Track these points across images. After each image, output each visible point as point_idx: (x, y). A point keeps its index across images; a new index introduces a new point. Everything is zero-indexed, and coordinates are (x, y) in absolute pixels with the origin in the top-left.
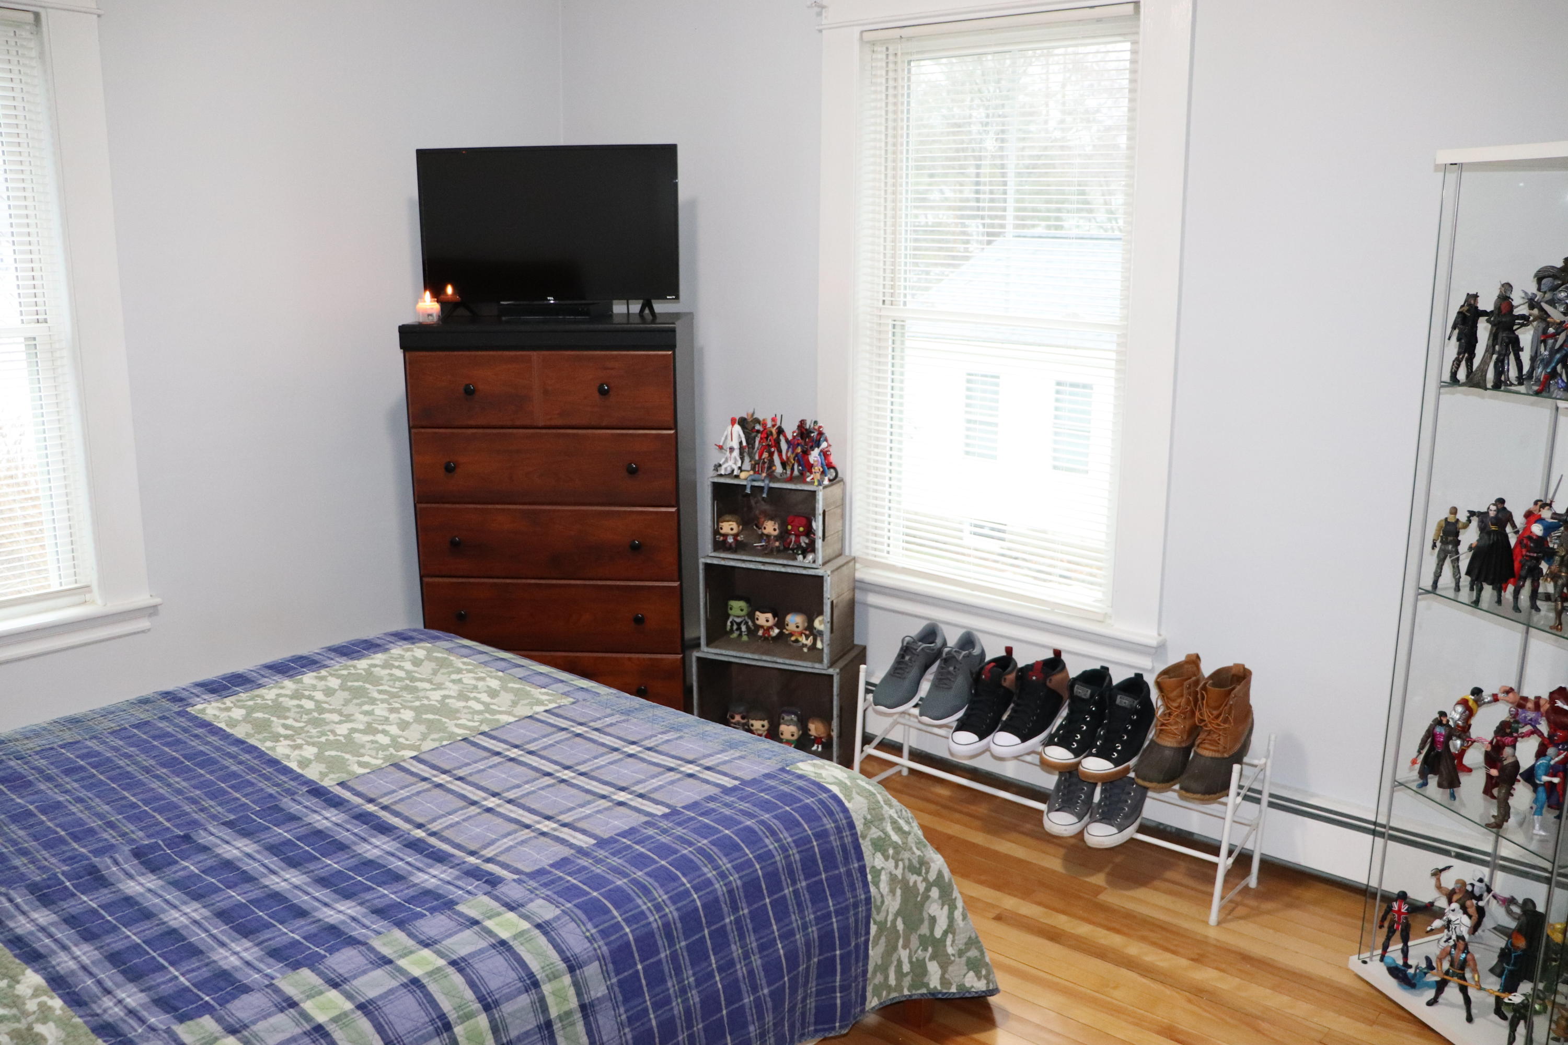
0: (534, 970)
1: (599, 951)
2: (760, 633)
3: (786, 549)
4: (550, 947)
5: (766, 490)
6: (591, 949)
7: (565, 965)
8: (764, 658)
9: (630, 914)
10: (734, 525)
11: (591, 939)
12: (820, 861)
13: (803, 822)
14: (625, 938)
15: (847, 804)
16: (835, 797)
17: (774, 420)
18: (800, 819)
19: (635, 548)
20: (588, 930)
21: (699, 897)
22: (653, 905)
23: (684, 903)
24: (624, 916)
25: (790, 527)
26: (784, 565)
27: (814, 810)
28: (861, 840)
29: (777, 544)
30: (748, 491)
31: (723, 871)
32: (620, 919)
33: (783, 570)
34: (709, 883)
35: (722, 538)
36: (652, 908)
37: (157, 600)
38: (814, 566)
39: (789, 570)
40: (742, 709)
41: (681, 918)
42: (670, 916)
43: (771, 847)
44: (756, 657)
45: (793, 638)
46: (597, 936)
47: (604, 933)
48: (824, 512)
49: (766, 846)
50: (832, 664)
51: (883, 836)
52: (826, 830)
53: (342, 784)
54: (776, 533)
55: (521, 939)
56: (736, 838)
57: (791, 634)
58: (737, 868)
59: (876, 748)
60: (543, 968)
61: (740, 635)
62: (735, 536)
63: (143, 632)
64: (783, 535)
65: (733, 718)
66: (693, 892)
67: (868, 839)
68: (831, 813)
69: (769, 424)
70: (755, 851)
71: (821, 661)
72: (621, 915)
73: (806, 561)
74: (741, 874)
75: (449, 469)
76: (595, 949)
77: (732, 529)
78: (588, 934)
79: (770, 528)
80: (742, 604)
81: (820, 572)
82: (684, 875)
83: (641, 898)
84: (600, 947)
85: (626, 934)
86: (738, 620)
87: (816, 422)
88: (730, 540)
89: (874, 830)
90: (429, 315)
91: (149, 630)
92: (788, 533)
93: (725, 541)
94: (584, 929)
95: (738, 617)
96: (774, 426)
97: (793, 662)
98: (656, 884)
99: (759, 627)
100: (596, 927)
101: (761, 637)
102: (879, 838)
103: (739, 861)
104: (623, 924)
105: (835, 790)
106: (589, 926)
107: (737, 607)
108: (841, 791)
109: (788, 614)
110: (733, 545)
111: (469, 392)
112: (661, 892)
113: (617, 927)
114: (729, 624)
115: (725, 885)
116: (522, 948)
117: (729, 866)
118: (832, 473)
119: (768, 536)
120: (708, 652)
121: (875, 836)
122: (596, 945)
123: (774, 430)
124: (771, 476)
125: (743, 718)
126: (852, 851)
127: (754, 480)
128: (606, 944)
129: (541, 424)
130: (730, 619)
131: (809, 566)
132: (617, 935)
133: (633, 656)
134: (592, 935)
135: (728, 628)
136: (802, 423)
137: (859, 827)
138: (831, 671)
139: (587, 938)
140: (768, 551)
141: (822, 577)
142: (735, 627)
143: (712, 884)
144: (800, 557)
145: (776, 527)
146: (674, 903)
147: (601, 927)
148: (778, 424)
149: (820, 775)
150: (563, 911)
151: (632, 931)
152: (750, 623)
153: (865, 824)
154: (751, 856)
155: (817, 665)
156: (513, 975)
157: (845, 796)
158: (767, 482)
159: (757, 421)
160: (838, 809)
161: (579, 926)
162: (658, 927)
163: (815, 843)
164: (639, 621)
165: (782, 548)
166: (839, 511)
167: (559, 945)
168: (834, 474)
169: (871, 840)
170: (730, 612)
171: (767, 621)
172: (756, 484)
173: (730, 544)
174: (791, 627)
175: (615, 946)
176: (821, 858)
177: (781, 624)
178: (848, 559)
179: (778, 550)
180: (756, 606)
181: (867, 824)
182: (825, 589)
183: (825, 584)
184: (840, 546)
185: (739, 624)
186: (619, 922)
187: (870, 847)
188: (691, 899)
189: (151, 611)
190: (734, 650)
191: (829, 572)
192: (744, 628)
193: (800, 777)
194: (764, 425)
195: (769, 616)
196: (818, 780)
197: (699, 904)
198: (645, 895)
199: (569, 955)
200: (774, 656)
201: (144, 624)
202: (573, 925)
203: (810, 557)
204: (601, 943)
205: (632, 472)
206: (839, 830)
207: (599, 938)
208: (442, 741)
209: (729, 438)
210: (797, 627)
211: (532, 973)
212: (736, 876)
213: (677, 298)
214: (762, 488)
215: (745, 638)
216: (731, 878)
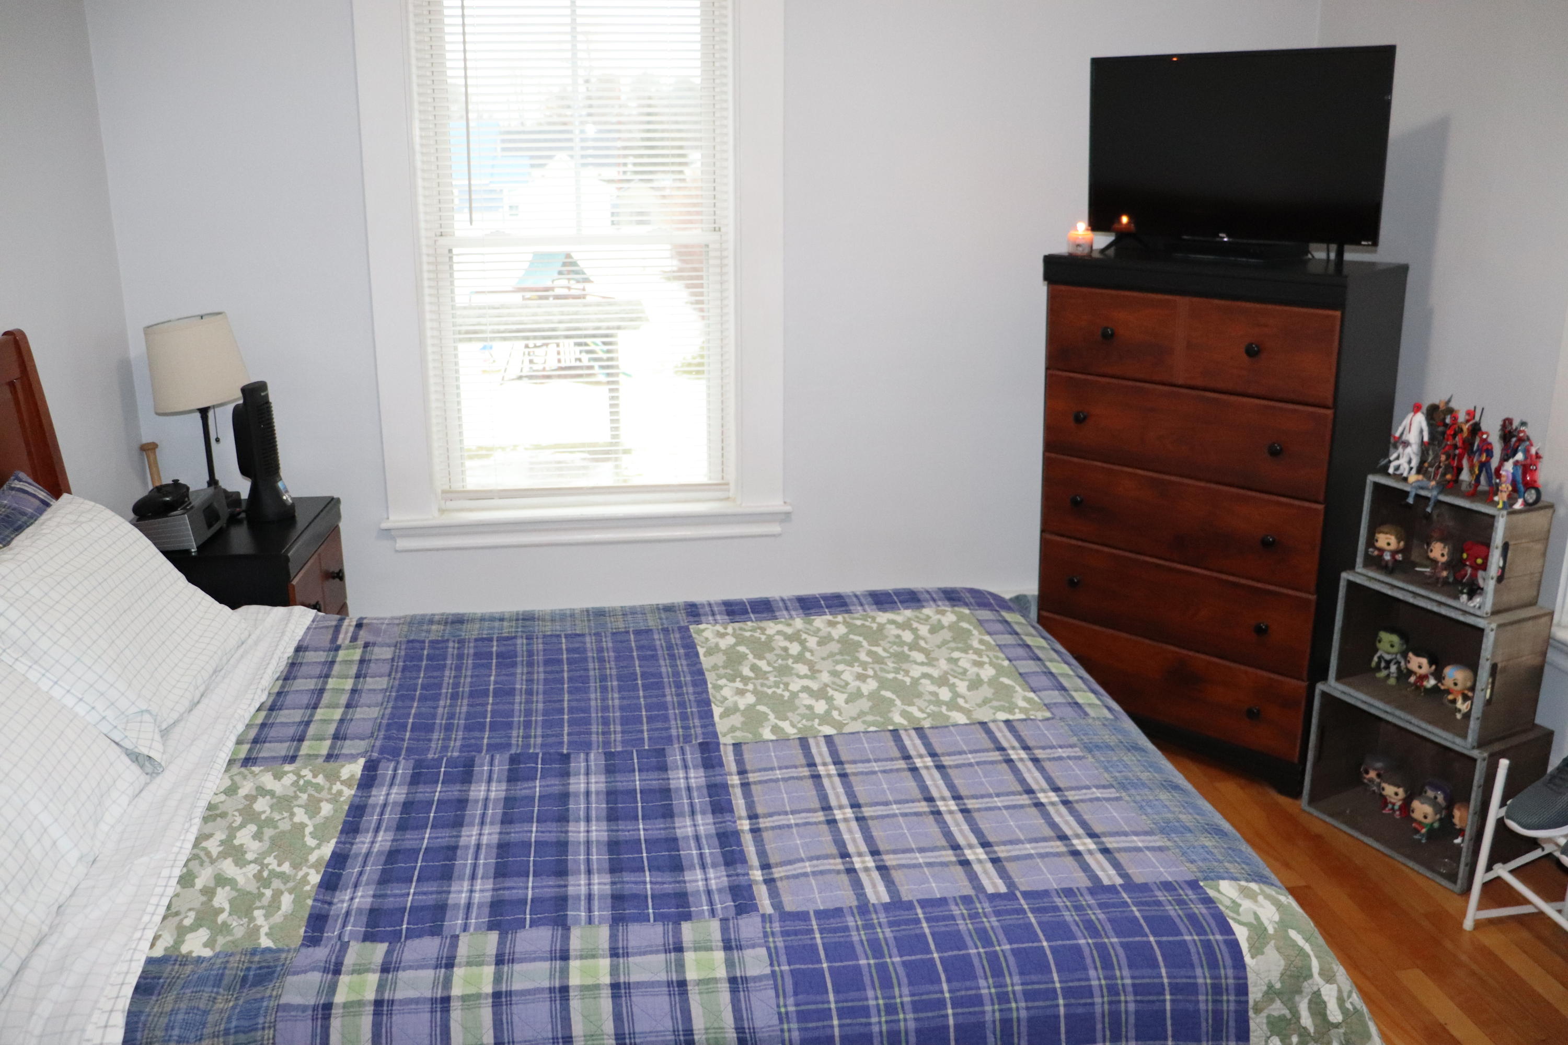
0: (695, 1027)
1: (786, 1035)
2: (1412, 679)
3: (1458, 582)
4: (730, 1008)
5: (1432, 503)
6: (778, 1028)
7: (735, 1035)
8: (1398, 712)
9: (850, 1004)
10: (1393, 540)
11: (783, 1018)
12: (1169, 1022)
13: (1162, 964)
14: (828, 1032)
15: (1248, 959)
16: (1234, 946)
17: (1471, 414)
18: (1160, 958)
19: (1265, 544)
20: (785, 1006)
21: (954, 1014)
22: (885, 1005)
23: (930, 1014)
24: (840, 1005)
25: (1465, 556)
26: (1440, 603)
27: (1189, 953)
28: (1251, 1013)
29: (1445, 574)
30: (1410, 500)
31: (1007, 993)
32: (833, 1006)
33: (1435, 608)
34: (978, 1000)
35: (1376, 553)
36: (882, 1007)
37: (788, 508)
38: (1478, 613)
39: (1444, 611)
40: (1379, 765)
41: (918, 1032)
42: (902, 1024)
43: (1095, 983)
44: (1388, 709)
45: (1451, 697)
46: (793, 1017)
47: (803, 1016)
48: (1506, 547)
49: (1088, 979)
50: (1481, 745)
51: (1289, 1016)
52: (1195, 985)
53: (737, 746)
54: (1444, 559)
55: (703, 987)
56: (1050, 957)
57: (1448, 692)
58: (1029, 996)
59: (1512, 872)
60: (706, 1029)
61: (1388, 676)
62: (1394, 553)
63: (774, 536)
64: (1455, 564)
65: (1367, 773)
66: (949, 1005)
67: (1264, 1014)
68: (1213, 964)
69: (1462, 418)
70: (1066, 982)
71: (1465, 737)
72: (836, 1002)
73: (1471, 604)
74: (1030, 1004)
75: (1079, 420)
76: (782, 1031)
77: (1389, 544)
78: (783, 1010)
79: (1439, 551)
80: (1395, 639)
81: (1481, 623)
82: (949, 981)
83: (874, 988)
84: (789, 1030)
85: (832, 1027)
86: (1388, 657)
87: (1523, 424)
88: (1387, 557)
89: (1278, 1004)
90: (1078, 245)
91: (780, 535)
92: (1462, 563)
93: (1380, 557)
94: (782, 1003)
95: (1388, 653)
96: (1468, 421)
97: (1430, 728)
98: (904, 980)
99: (1410, 673)
100: (797, 1005)
101: (1411, 685)
102: (1282, 1018)
103: (1036, 986)
104: (834, 1013)
105: (1241, 934)
106: (791, 1001)
107: (1388, 643)
108: (1249, 939)
109: (1449, 664)
110: (1390, 564)
111: (1108, 336)
112: (906, 991)
113: (826, 1014)
114: (1376, 659)
115: (1001, 1010)
116: (697, 997)
117: (1018, 988)
118: (1531, 496)
119: (1434, 562)
120: (1333, 686)
121: (1276, 1014)
122: (785, 1026)
123: (1465, 428)
124: (1452, 486)
125: (1379, 775)
126: (1232, 1023)
127: (1422, 488)
128: (800, 1029)
129: (1180, 382)
130: (1378, 654)
131: (1472, 611)
132: (820, 1024)
133: (1250, 670)
134: (787, 1013)
135: (1373, 664)
136: (1507, 422)
137: (1255, 994)
138: (1475, 753)
139: (779, 1014)
140: (1432, 583)
141: (1482, 630)
142: (1383, 665)
143: (982, 1004)
144: (1464, 597)
145: (1446, 552)
146: (915, 1010)
147: (802, 1008)
148: (1477, 418)
149: (1236, 906)
150: (773, 972)
151: (840, 1026)
152: (1403, 664)
153: (1266, 993)
154: (1058, 985)
155: (1458, 740)
156: (668, 1024)
157: (1251, 947)
158: (1435, 493)
159: (1451, 411)
160: (1229, 962)
161: (777, 996)
162: (881, 1032)
163: (1168, 997)
164: (1260, 631)
165: (1451, 580)
166: (1539, 547)
167: (740, 1010)
168: (1534, 497)
169: (1268, 1017)
170: (1379, 645)
171: (1420, 667)
172: (1423, 493)
173: (1387, 562)
174: (1448, 683)
175: (809, 1035)
176: (1172, 1018)
177: (1439, 676)
178: (1542, 612)
179: (1445, 582)
180: (1412, 645)
181: (1271, 993)
182: (1484, 646)
183: (1485, 640)
184: (1535, 593)
185: (1388, 663)
186: (830, 1009)
187: (1265, 1027)
188: (943, 1012)
189: (785, 517)
190: (1366, 694)
191: (1494, 626)
192: (1393, 668)
193: (1208, 901)
194: (1455, 419)
195: (1424, 661)
196: (1227, 912)
197: (951, 1021)
198: (882, 988)
199: (746, 1026)
200: (1411, 713)
201: (776, 528)
202: (772, 993)
203: (1477, 600)
204: (794, 1026)
205: (1274, 453)
206: (1217, 989)
207: (795, 1019)
208: (869, 726)
209: (1407, 429)
210: (1456, 684)
211: (692, 1030)
212: (1023, 1004)
213: (1375, 243)
214: (1428, 499)
215: (1392, 681)
216: (1014, 1005)
